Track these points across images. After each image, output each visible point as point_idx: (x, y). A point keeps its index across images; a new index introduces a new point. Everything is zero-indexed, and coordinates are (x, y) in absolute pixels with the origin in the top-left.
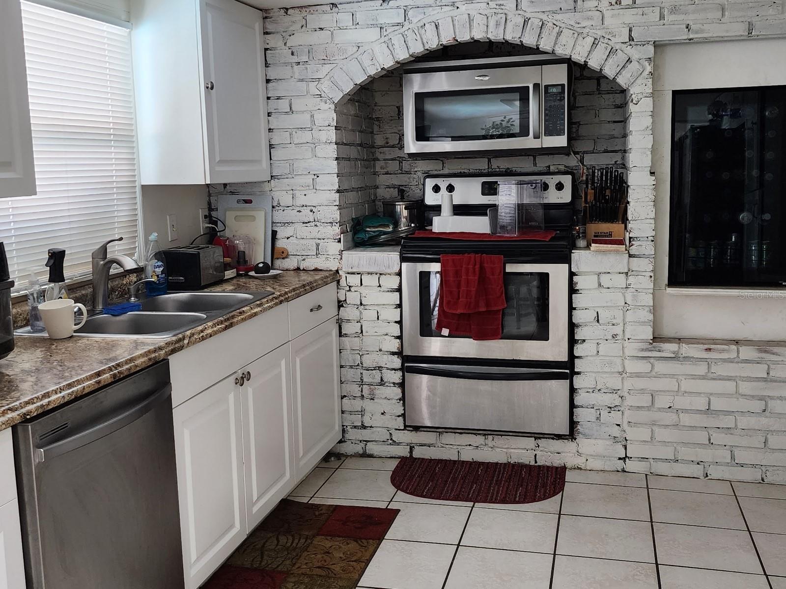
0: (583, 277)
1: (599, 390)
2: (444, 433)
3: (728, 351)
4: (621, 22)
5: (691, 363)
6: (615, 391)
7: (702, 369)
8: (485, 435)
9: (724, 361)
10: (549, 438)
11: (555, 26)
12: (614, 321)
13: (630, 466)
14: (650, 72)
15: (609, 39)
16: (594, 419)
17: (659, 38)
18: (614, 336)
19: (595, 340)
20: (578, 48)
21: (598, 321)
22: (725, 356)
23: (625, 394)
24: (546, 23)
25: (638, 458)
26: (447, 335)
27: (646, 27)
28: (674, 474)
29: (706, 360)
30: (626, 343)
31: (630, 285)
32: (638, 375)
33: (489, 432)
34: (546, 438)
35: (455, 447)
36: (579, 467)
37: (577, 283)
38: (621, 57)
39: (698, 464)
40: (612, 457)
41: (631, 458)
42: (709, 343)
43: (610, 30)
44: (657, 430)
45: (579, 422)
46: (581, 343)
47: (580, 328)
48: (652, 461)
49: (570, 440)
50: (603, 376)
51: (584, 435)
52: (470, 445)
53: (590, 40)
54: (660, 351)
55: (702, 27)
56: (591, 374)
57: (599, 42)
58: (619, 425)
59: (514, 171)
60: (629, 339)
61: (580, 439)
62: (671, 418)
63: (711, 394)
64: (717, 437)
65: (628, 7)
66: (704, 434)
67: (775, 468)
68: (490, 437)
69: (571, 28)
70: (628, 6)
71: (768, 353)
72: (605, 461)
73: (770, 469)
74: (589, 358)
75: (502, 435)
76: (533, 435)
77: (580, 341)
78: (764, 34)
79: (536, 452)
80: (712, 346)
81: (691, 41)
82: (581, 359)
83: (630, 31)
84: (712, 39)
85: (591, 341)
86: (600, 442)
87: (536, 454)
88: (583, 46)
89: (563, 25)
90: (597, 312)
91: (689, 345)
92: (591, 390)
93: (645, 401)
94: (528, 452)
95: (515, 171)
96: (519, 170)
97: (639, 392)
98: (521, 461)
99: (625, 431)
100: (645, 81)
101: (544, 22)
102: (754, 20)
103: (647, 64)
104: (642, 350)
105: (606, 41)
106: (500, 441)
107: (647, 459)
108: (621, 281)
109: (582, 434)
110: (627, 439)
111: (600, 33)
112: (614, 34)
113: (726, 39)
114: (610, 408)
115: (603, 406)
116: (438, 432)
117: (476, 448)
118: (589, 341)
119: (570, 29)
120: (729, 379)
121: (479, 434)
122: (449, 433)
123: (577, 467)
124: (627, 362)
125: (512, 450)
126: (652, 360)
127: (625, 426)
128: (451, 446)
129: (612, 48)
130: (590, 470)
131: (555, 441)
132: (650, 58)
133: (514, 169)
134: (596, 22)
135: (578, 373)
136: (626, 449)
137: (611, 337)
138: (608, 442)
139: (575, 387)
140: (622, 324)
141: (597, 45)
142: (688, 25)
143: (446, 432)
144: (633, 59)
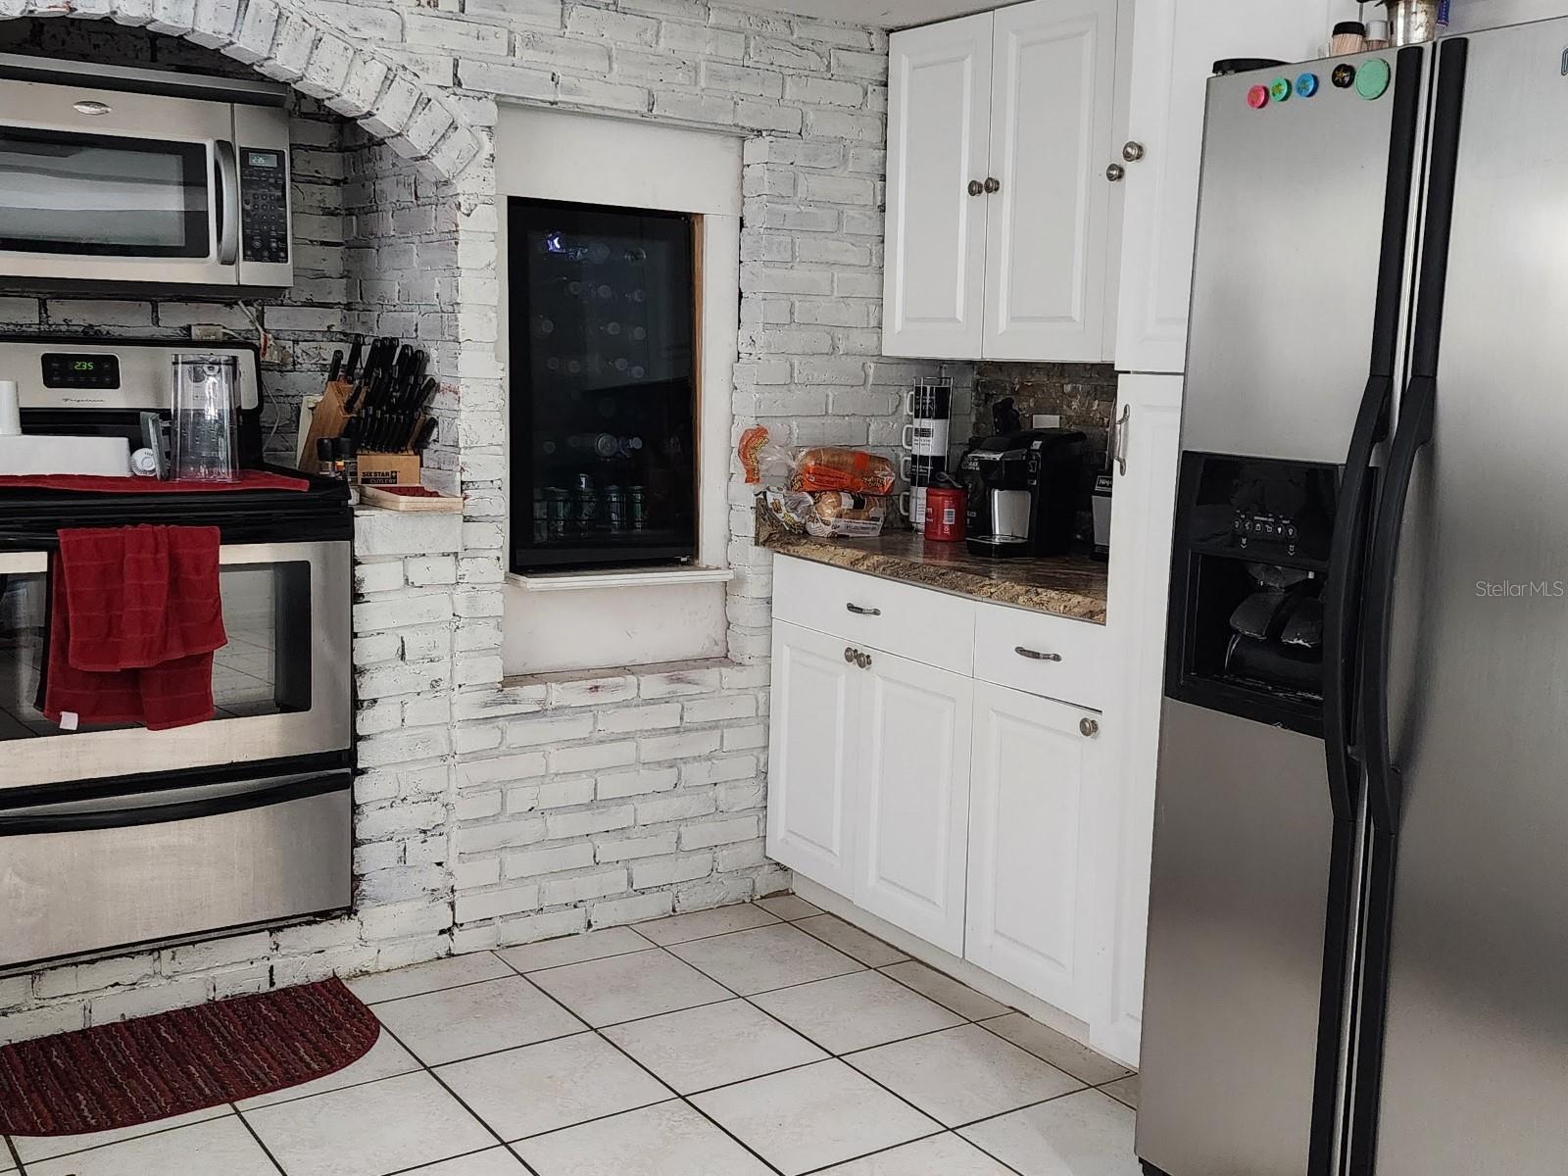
0: (375, 566)
1: (402, 800)
2: (49, 971)
3: (623, 687)
4: (435, 45)
5: (567, 717)
6: (433, 797)
7: (581, 728)
8: (151, 952)
9: (618, 705)
10: (300, 924)
11: (307, 25)
12: (434, 654)
13: (461, 941)
14: (492, 155)
15: (415, 75)
16: (393, 862)
17: (506, 90)
18: (434, 683)
19: (396, 698)
20: (355, 82)
21: (403, 657)
22: (619, 696)
23: (453, 799)
24: (286, 13)
25: (475, 922)
26: (75, 729)
27: (484, 65)
28: (538, 936)
29: (588, 709)
30: (456, 695)
31: (462, 577)
32: (476, 756)
33: (163, 944)
34: (295, 925)
35: (76, 999)
36: (364, 969)
37: (363, 580)
38: (437, 117)
39: (575, 907)
40: (427, 933)
41: (462, 925)
42: (595, 676)
43: (418, 57)
44: (509, 859)
45: (363, 875)
46: (368, 707)
47: (367, 676)
48: (498, 921)
49: (346, 917)
50: (412, 769)
51: (376, 899)
52: (117, 984)
53: (377, 70)
54: (516, 703)
55: (578, 84)
56: (388, 769)
57: (396, 75)
58: (439, 864)
59: (105, 333)
60: (460, 686)
61: (366, 911)
62: (531, 829)
63: (597, 771)
64: (608, 849)
65: (450, 17)
66: (588, 847)
67: (690, 883)
68: (166, 954)
69: (338, 35)
70: (450, 15)
71: (682, 681)
72: (415, 946)
73: (683, 887)
74: (385, 736)
75: (193, 943)
76: (264, 926)
77: (365, 704)
78: (670, 115)
79: (270, 963)
80: (600, 682)
81: (554, 106)
82: (370, 742)
83: (456, 66)
84: (587, 110)
85: (390, 699)
86: (405, 907)
87: (272, 967)
88: (367, 80)
89: (321, 27)
90: (402, 638)
91: (565, 684)
92: (387, 804)
93: (488, 805)
94: (255, 965)
95: (108, 333)
96: (116, 332)
97: (477, 789)
98: (238, 991)
99: (451, 874)
100: (483, 172)
101: (282, 10)
102: (656, 87)
103: (484, 136)
104: (486, 705)
105: (410, 77)
106: (188, 957)
107: (490, 919)
108: (446, 570)
109: (370, 899)
110: (455, 888)
111: (399, 58)
112: (426, 66)
113: (608, 113)
114: (424, 832)
115: (410, 832)
116: (27, 973)
117: (129, 987)
118: (383, 700)
119: (337, 37)
120: (625, 737)
121: (138, 953)
122: (60, 970)
123: (361, 971)
124: (457, 733)
125: (220, 971)
126: (501, 722)
127: (452, 864)
128: (65, 1000)
129: (421, 94)
130: (388, 971)
131: (314, 926)
132: (489, 127)
133: (104, 329)
134: (390, 34)
135: (363, 772)
136: (453, 909)
137: (428, 688)
138: (420, 904)
139: (358, 803)
140: (447, 659)
141: (392, 81)
142: (554, 74)
143: (52, 969)
144: (459, 122)
